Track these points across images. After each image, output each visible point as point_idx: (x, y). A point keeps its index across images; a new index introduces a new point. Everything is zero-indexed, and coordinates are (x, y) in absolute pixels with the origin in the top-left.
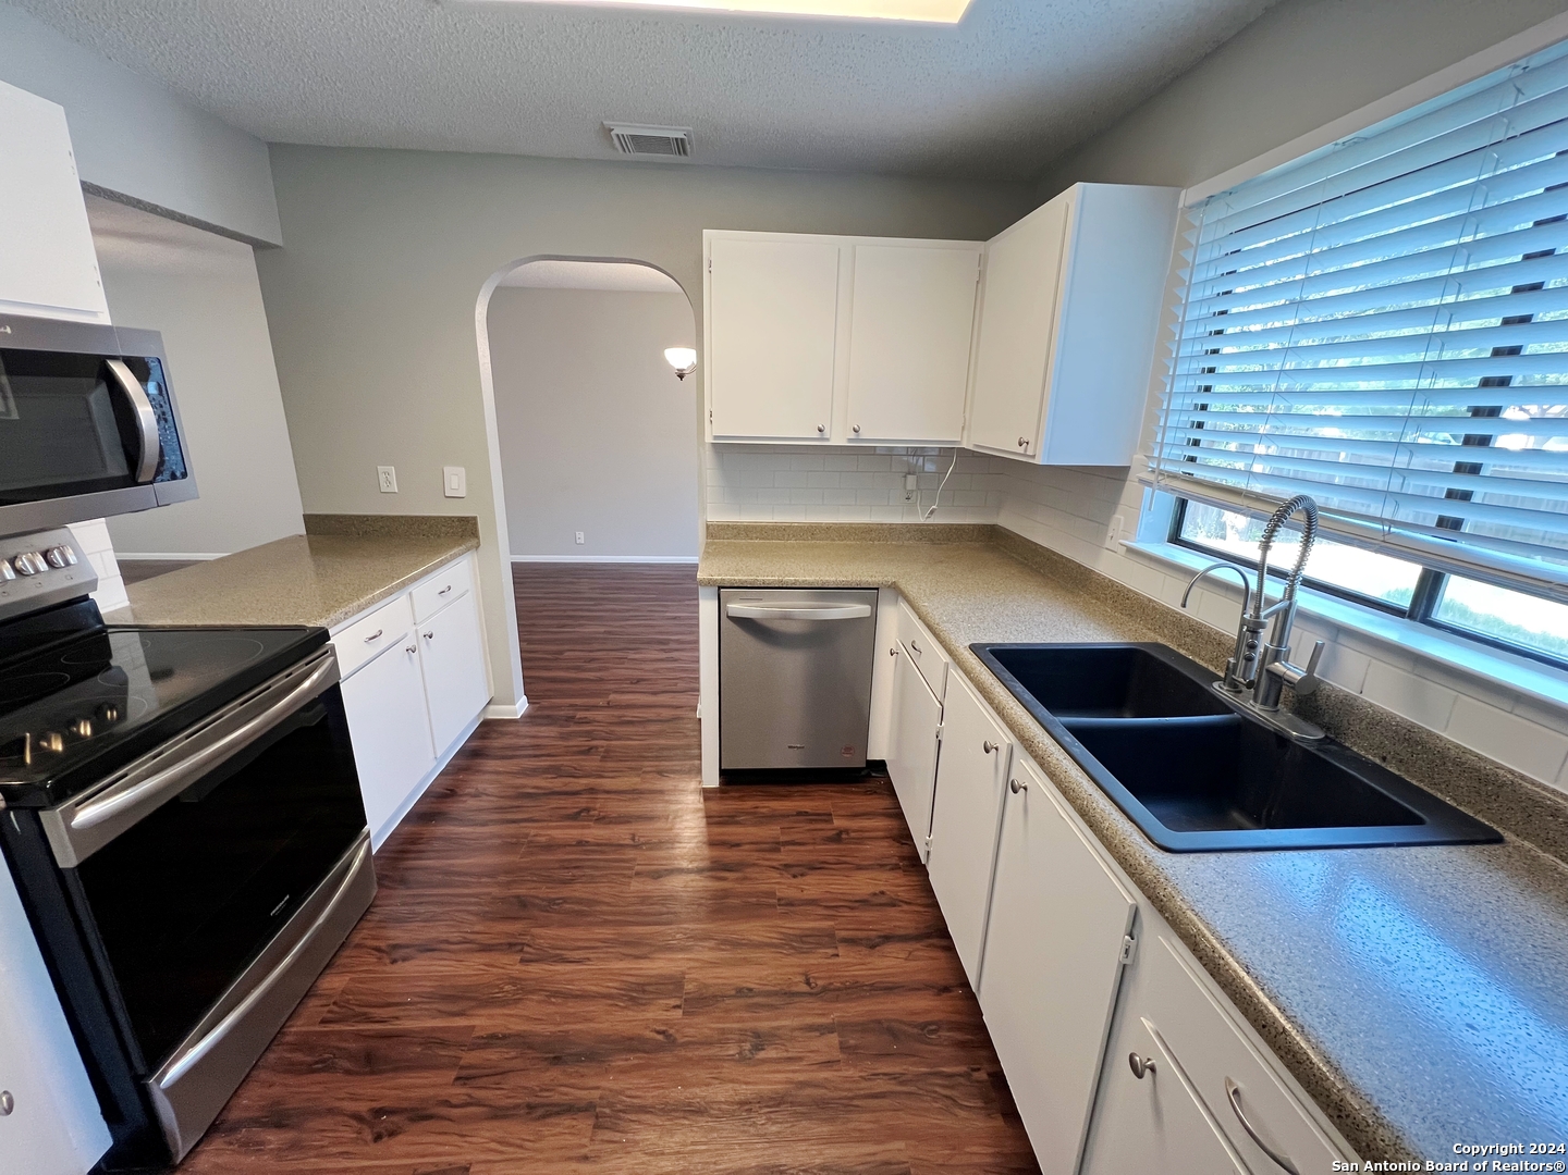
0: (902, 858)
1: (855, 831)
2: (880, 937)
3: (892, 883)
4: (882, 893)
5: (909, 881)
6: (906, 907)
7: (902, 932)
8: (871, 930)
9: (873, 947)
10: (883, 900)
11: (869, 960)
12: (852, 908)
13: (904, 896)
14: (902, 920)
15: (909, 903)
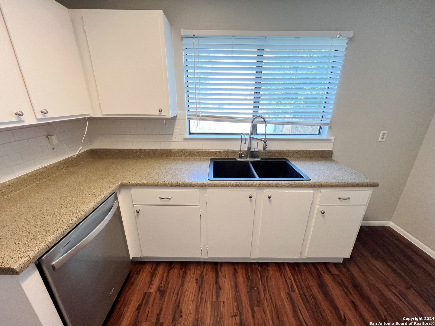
0: (181, 269)
1: (161, 283)
2: (216, 285)
3: (192, 276)
4: (196, 280)
5: (192, 269)
6: (204, 273)
7: (214, 277)
8: (213, 287)
9: (220, 288)
10: (200, 280)
11: (226, 291)
12: (202, 293)
13: (199, 273)
14: (209, 276)
15: (202, 272)
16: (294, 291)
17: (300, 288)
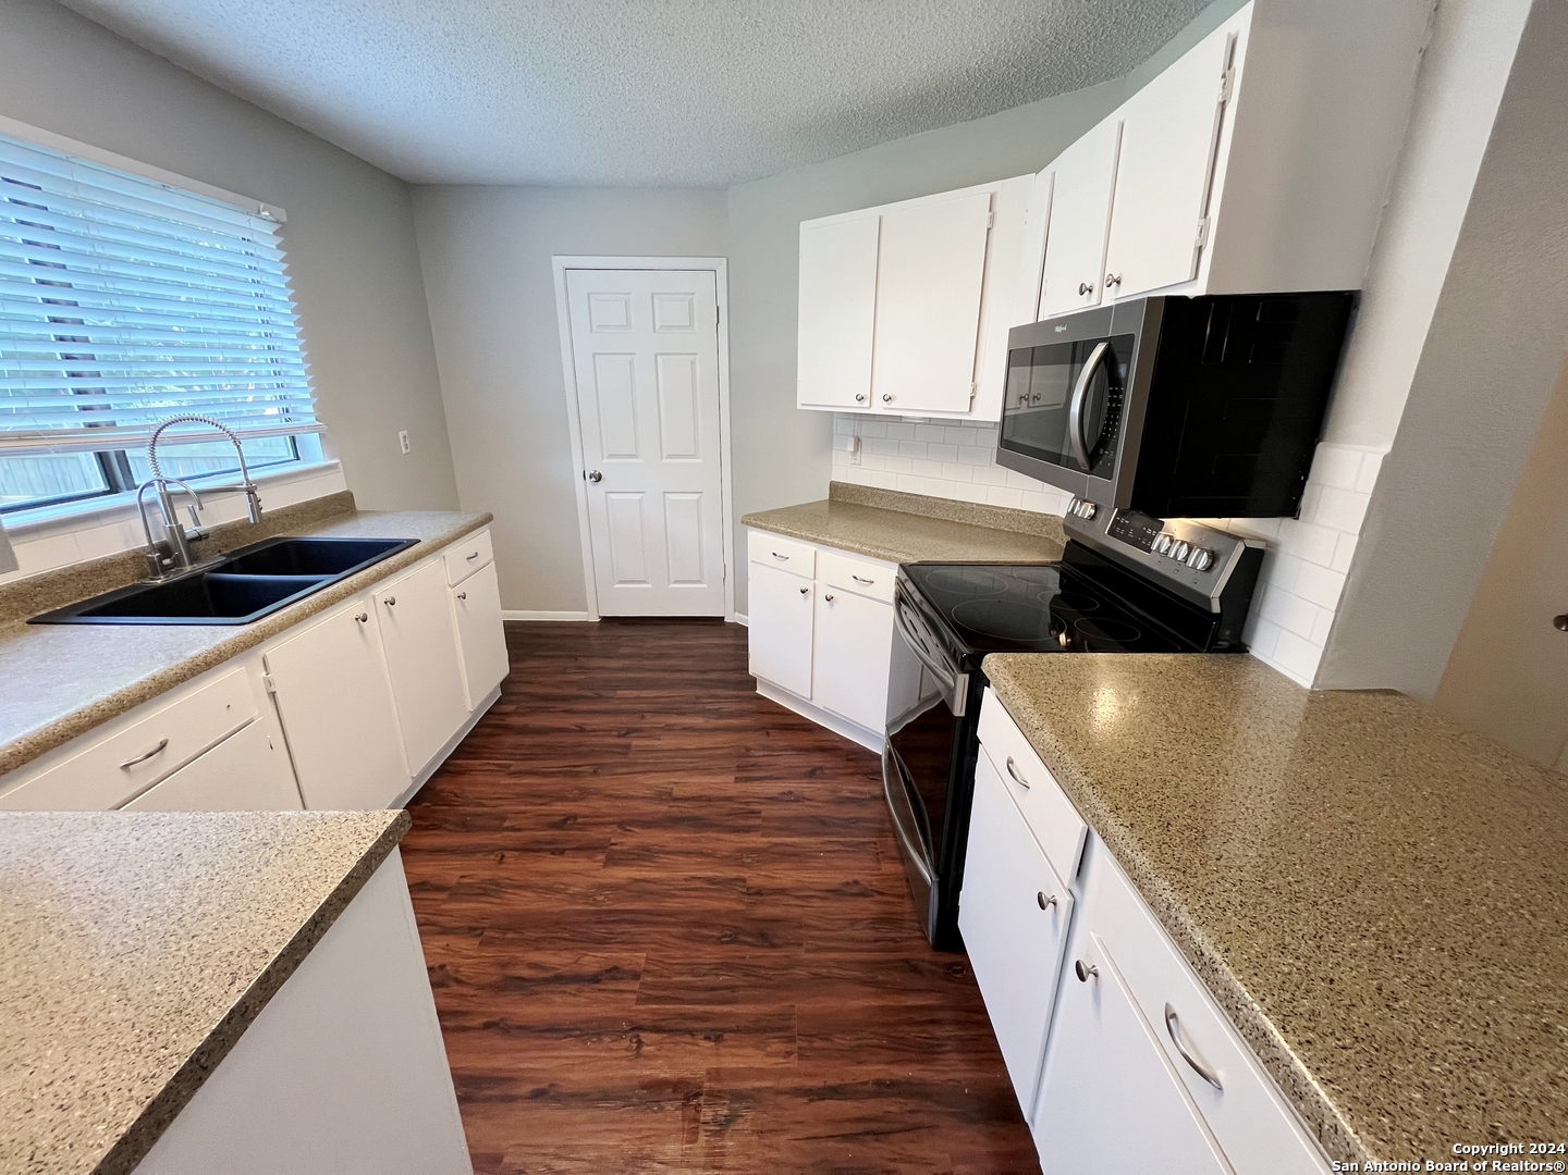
16: (511, 765)
17: (510, 756)
